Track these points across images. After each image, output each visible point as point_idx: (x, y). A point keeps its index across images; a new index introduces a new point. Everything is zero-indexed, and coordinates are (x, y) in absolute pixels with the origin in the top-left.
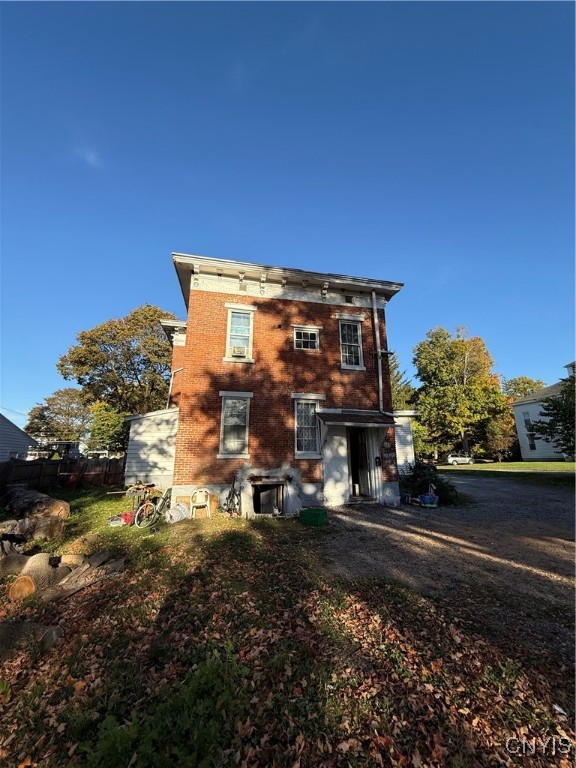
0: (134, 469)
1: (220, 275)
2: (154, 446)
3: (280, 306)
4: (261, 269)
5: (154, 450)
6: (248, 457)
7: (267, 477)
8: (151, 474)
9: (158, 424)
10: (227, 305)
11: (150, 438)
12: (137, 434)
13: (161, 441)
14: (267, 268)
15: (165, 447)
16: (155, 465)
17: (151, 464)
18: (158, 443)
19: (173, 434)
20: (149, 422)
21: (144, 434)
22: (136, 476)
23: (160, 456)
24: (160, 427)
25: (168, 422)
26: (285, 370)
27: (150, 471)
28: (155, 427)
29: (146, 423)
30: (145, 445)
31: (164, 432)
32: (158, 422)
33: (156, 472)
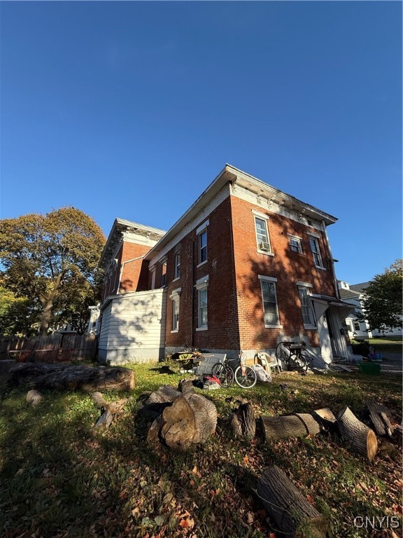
0: (115, 343)
1: (246, 189)
2: (132, 323)
3: (280, 219)
4: (274, 191)
5: (132, 327)
6: (281, 327)
7: (293, 343)
8: (129, 348)
9: (135, 304)
10: (253, 211)
11: (128, 316)
12: (117, 312)
13: (138, 319)
14: (279, 191)
15: (141, 324)
16: (133, 340)
17: (129, 339)
18: (135, 321)
19: (147, 313)
20: (128, 302)
21: (123, 312)
22: (117, 350)
23: (137, 332)
24: (137, 306)
25: (143, 303)
26: (290, 264)
27: (129, 345)
28: (133, 306)
29: (125, 303)
30: (124, 322)
31: (140, 311)
32: (136, 302)
33: (134, 346)
